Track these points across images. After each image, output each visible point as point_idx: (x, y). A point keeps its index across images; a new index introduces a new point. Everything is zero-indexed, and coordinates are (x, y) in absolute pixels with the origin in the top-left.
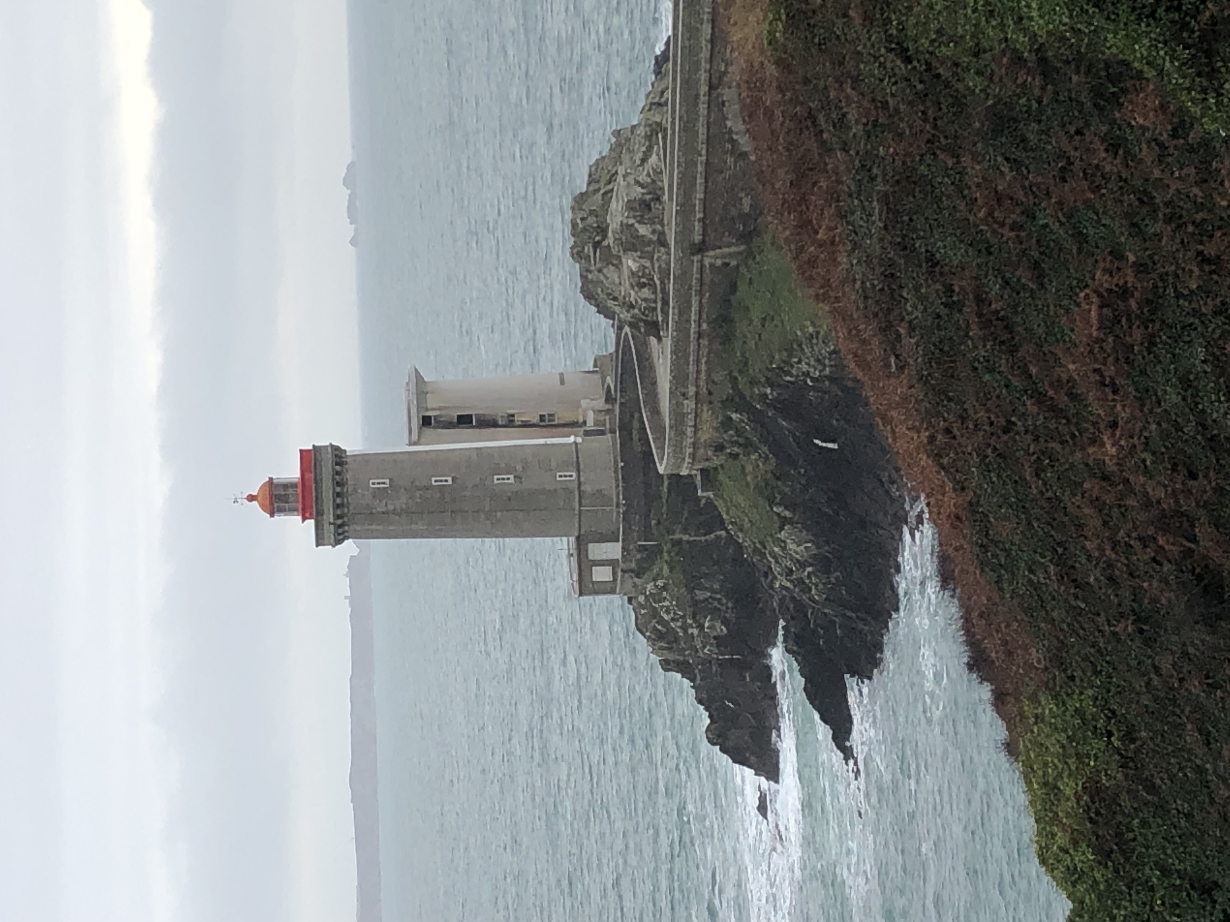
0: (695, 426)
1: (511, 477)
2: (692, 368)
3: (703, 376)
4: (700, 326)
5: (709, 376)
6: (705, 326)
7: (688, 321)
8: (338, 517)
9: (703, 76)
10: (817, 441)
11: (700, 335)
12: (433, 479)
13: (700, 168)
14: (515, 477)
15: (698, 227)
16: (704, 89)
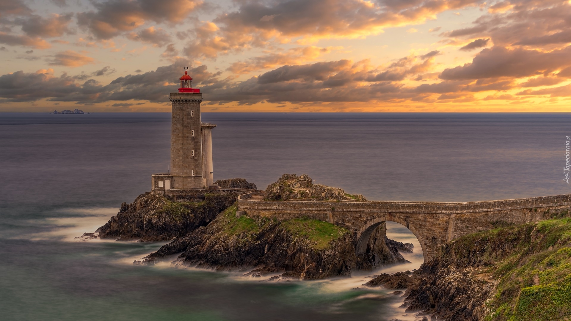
0: (266, 209)
1: (193, 155)
2: (288, 208)
3: (286, 212)
4: (304, 210)
5: (285, 213)
6: (304, 212)
7: (306, 207)
8: (182, 100)
9: (394, 210)
10: (266, 246)
11: (300, 210)
12: (193, 131)
13: (362, 210)
14: (193, 157)
15: (340, 209)
16: (390, 211)
